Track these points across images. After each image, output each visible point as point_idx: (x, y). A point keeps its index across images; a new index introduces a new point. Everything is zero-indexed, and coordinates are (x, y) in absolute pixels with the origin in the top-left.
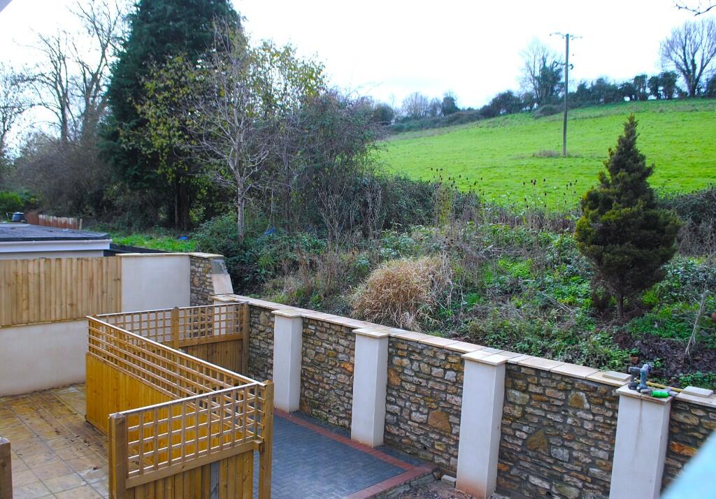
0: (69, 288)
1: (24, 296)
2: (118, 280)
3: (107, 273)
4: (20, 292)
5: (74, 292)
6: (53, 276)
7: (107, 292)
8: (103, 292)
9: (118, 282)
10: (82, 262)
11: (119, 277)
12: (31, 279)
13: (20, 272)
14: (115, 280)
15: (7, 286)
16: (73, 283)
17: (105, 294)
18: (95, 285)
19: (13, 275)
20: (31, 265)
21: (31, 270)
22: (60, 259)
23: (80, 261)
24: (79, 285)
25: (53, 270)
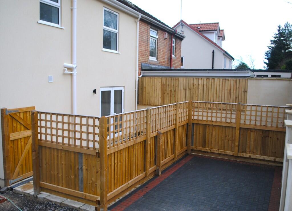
0: (218, 93)
1: (196, 95)
2: (246, 91)
3: (239, 87)
4: (194, 93)
5: (220, 96)
6: (210, 86)
7: (238, 98)
8: (236, 98)
9: (246, 93)
10: (225, 81)
11: (246, 90)
12: (200, 87)
13: (195, 83)
14: (243, 92)
15: (189, 89)
16: (220, 91)
17: (237, 99)
18: (232, 93)
19: (192, 85)
20: (200, 81)
21: (200, 83)
22: (214, 79)
23: (224, 80)
24: (223, 92)
25: (210, 84)
